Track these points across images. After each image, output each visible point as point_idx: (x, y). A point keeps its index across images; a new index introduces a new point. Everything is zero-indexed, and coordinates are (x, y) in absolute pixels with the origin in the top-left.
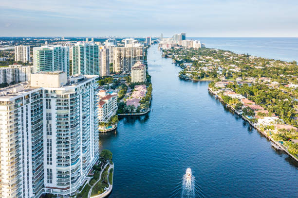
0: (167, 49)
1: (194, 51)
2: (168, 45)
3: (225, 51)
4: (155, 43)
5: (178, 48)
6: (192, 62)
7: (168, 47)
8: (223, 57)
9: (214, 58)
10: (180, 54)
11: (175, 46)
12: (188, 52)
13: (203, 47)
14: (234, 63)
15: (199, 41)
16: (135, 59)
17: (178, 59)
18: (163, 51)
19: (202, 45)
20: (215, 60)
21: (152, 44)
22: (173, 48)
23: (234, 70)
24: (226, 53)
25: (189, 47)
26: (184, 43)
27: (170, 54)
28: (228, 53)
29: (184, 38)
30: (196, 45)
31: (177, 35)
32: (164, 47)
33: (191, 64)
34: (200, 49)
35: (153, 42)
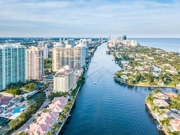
0: (112, 46)
1: (132, 48)
2: (113, 43)
3: (156, 49)
4: (106, 41)
5: (120, 45)
6: (129, 59)
7: (113, 45)
8: (156, 54)
9: (149, 56)
10: (120, 51)
11: (118, 44)
12: (127, 49)
13: (139, 46)
14: (167, 61)
15: (136, 41)
16: (73, 59)
17: (118, 56)
18: (109, 48)
19: (138, 44)
20: (149, 58)
21: (103, 42)
22: (116, 45)
23: (171, 71)
24: (157, 51)
25: (129, 45)
26: (125, 42)
27: (113, 51)
28: (159, 51)
29: (125, 38)
30: (133, 44)
31: (120, 36)
32: (110, 45)
33: (128, 62)
34: (136, 47)
35: (104, 41)
